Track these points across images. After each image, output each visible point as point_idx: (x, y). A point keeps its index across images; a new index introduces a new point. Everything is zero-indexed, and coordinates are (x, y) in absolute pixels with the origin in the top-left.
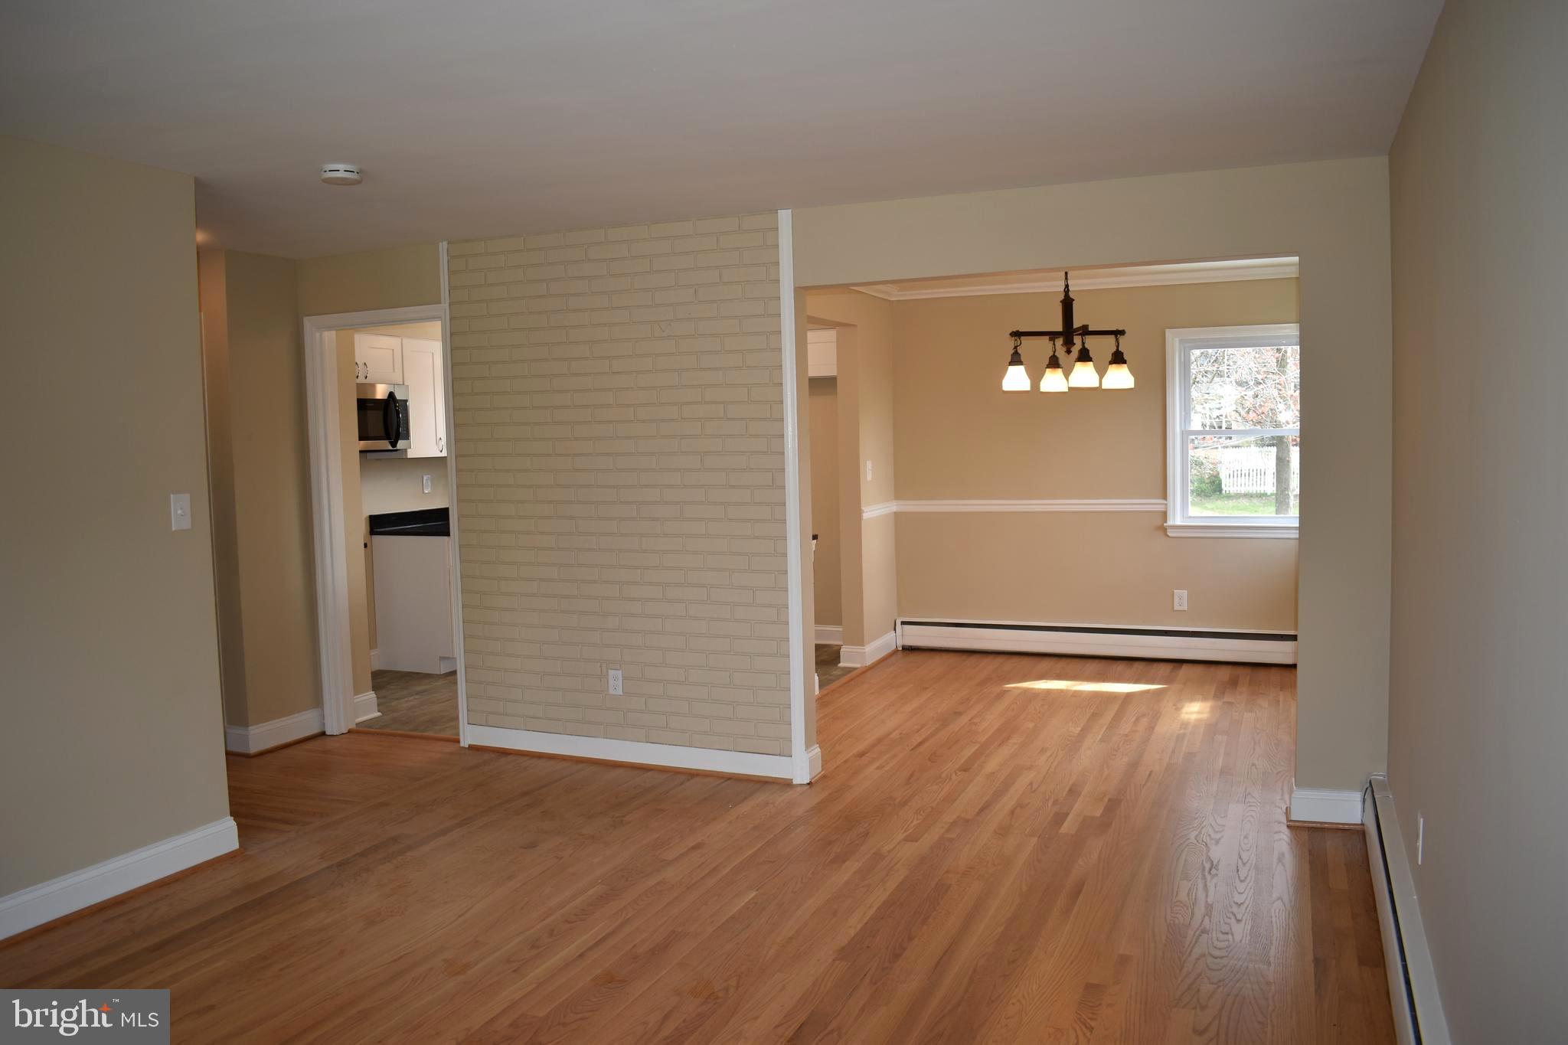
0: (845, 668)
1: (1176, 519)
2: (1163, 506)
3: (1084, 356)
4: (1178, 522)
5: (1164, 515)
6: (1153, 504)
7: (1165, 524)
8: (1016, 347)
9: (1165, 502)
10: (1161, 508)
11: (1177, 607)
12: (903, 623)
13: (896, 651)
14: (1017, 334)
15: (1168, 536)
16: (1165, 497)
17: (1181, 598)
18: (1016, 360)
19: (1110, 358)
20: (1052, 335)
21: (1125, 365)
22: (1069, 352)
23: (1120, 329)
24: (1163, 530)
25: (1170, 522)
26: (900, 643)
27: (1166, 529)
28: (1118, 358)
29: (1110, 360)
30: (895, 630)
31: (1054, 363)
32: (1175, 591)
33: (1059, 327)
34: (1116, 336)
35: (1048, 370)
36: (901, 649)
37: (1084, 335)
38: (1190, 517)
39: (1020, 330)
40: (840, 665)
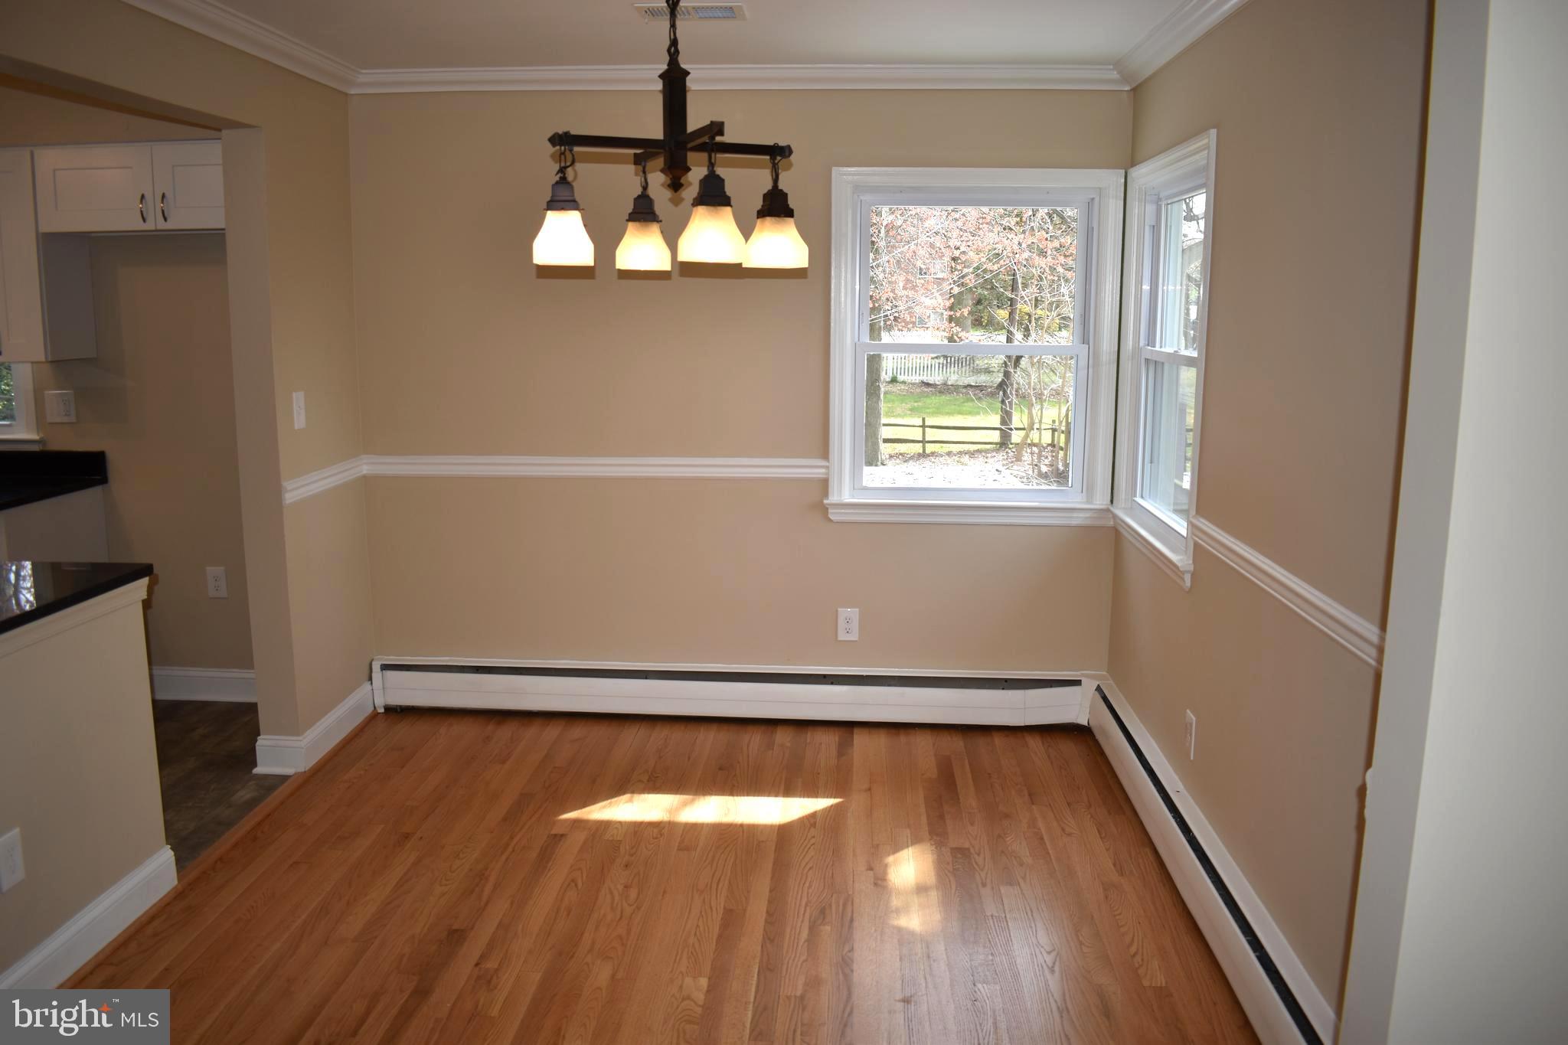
0: (266, 777)
1: (843, 493)
2: (823, 470)
3: (713, 195)
4: (847, 498)
5: (824, 485)
6: (807, 468)
7: (825, 502)
8: (562, 170)
9: (827, 464)
10: (819, 473)
11: (842, 636)
12: (385, 667)
13: (375, 715)
14: (564, 141)
15: (831, 520)
16: (825, 454)
17: (849, 621)
18: (562, 199)
19: (758, 203)
20: (643, 150)
21: (791, 220)
22: (676, 185)
23: (782, 143)
24: (822, 509)
25: (833, 498)
26: (380, 702)
27: (827, 509)
28: (776, 206)
29: (759, 207)
30: (370, 679)
31: (643, 212)
32: (839, 609)
33: (655, 131)
34: (773, 158)
35: (631, 225)
36: (382, 710)
37: (713, 151)
38: (866, 488)
39: (573, 132)
40: (257, 770)
